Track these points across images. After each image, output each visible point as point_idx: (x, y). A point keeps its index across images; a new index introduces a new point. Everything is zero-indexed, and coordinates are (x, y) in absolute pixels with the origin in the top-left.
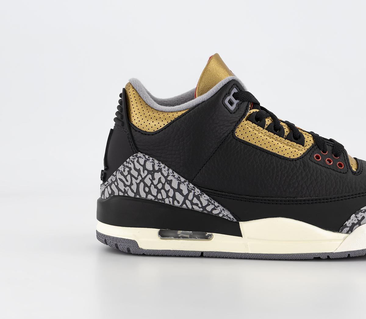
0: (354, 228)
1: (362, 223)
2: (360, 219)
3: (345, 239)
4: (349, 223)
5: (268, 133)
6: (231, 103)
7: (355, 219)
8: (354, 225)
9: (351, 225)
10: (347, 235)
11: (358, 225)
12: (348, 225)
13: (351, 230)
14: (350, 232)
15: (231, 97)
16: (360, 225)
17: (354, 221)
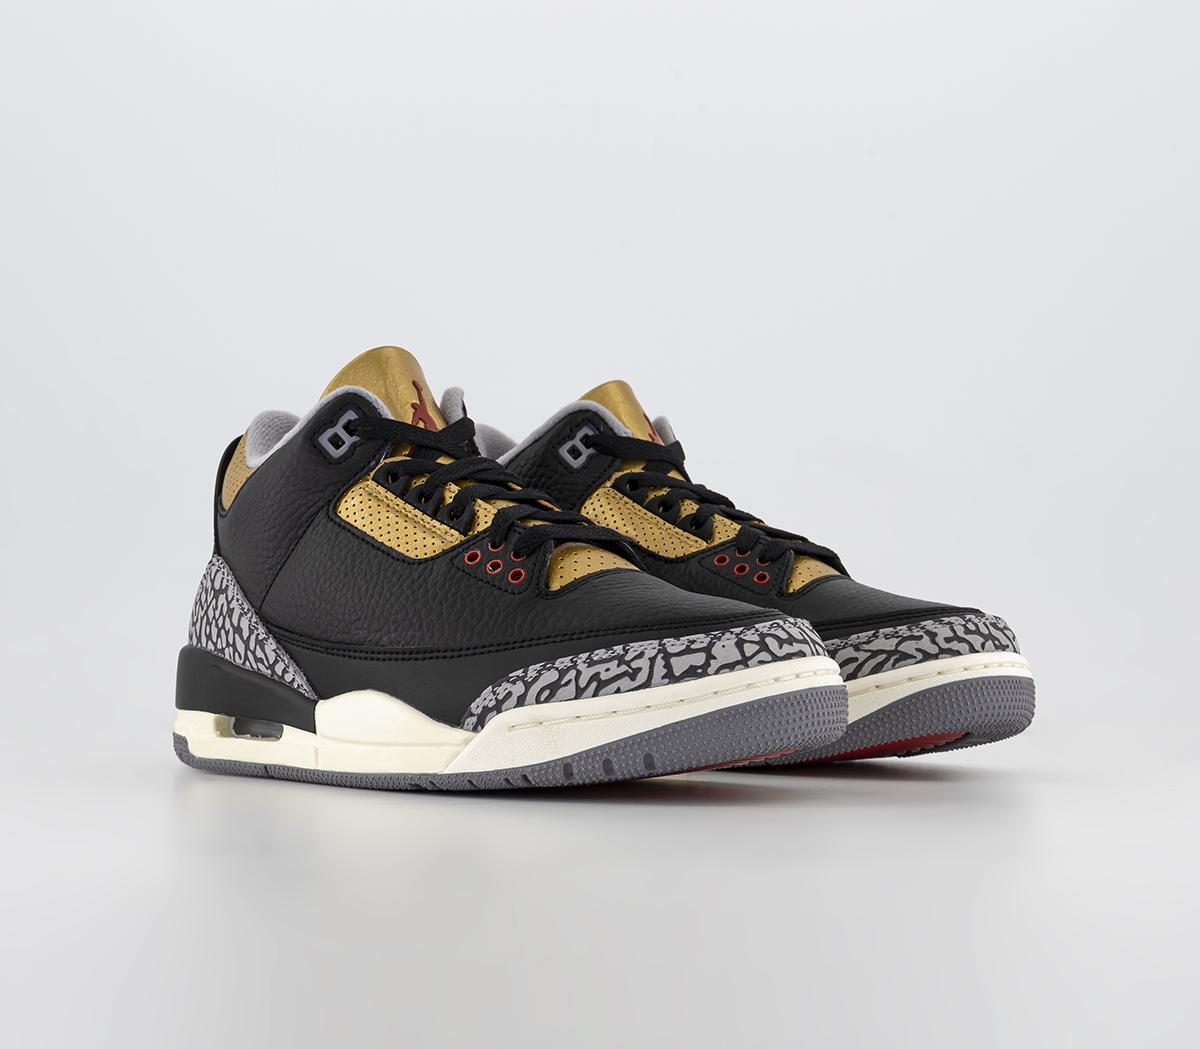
0: (488, 718)
1: (503, 707)
2: (500, 697)
3: (467, 742)
4: (476, 707)
5: (413, 511)
6: (336, 442)
7: (492, 696)
8: (486, 711)
9: (479, 710)
10: (471, 734)
11: (495, 712)
12: (474, 711)
13: (480, 723)
14: (480, 727)
15: (339, 429)
16: (499, 711)
17: (486, 703)
